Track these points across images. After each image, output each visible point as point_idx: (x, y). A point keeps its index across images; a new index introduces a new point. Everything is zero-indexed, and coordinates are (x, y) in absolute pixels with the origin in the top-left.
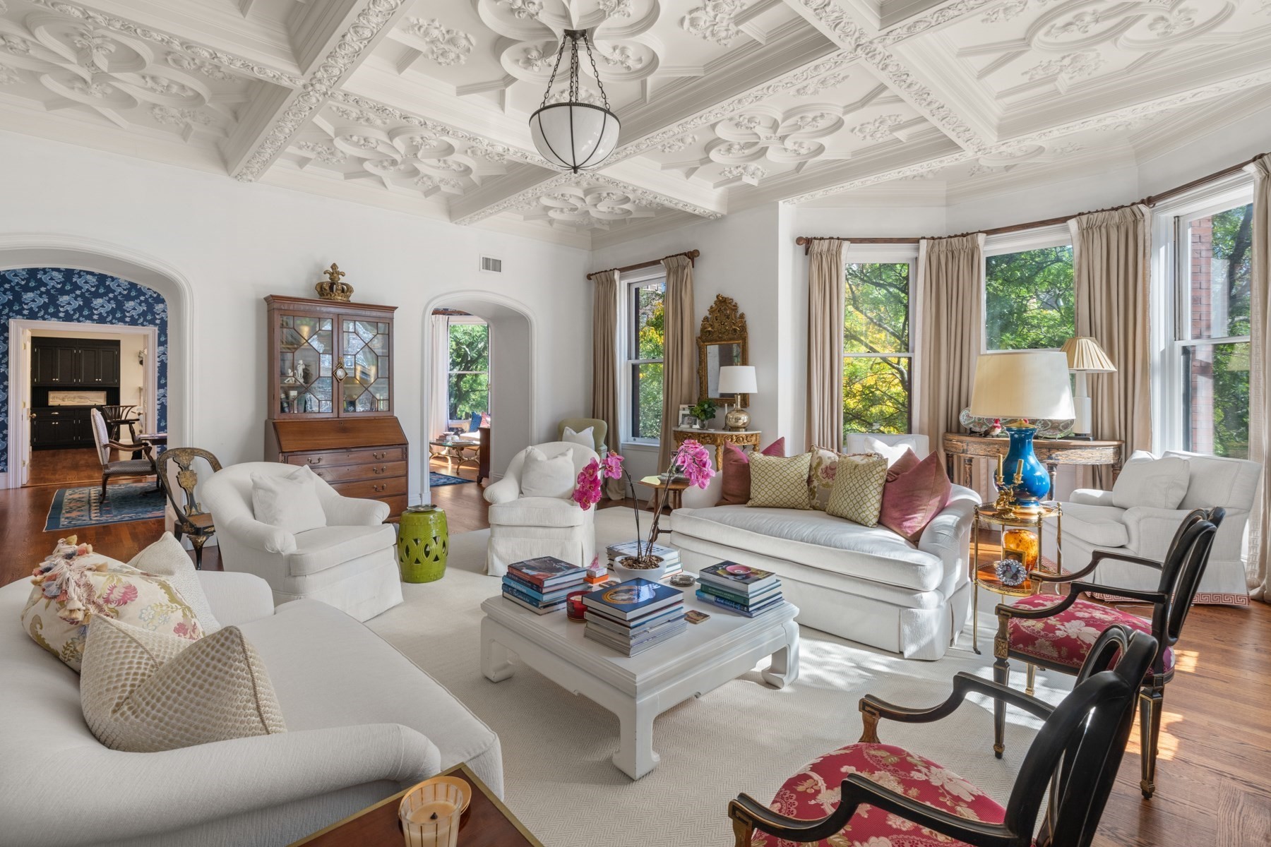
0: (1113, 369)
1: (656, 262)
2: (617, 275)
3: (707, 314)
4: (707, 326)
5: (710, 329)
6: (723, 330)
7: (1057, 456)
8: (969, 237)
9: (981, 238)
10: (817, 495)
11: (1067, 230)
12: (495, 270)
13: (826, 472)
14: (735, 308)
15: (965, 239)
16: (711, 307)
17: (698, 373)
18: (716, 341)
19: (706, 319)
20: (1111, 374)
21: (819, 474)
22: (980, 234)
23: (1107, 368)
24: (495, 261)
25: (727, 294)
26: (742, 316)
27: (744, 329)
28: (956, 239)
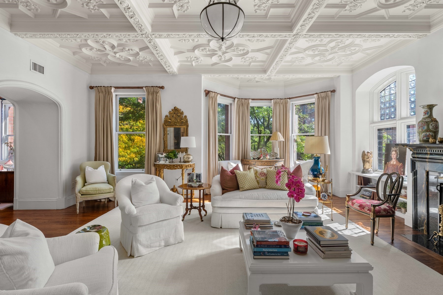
0: (284, 140)
1: (142, 88)
2: (113, 89)
3: (168, 114)
4: (168, 119)
5: (170, 121)
6: (176, 122)
7: (277, 164)
8: (247, 100)
9: (250, 101)
10: (260, 183)
11: (271, 102)
12: (40, 72)
13: (261, 174)
14: (182, 113)
15: (246, 100)
16: (170, 112)
17: (164, 139)
18: (173, 126)
19: (166, 116)
20: (284, 141)
21: (258, 176)
22: (250, 99)
23: (283, 140)
24: (40, 66)
25: (179, 107)
26: (186, 117)
27: (187, 121)
28: (244, 100)
